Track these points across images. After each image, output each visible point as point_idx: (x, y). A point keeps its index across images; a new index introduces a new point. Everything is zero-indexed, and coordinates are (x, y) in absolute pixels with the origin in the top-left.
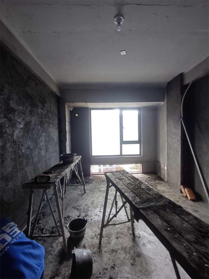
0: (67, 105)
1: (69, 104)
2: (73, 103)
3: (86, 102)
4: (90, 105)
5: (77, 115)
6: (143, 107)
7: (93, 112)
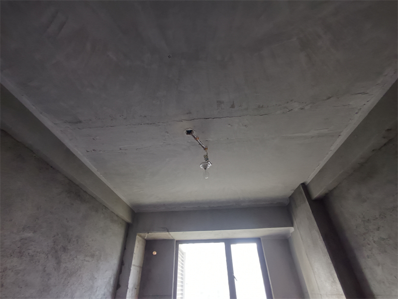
0: (140, 236)
1: (142, 234)
2: (148, 233)
3: (168, 231)
4: (176, 235)
5: (155, 253)
6: (264, 237)
7: (182, 247)
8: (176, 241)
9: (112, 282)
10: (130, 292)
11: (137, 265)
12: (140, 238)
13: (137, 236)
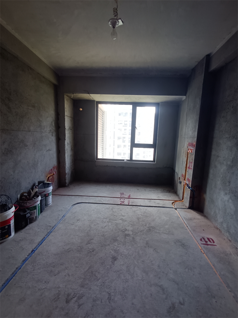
8: (96, 102)
9: (54, 125)
10: (67, 131)
11: (69, 116)
12: (67, 97)
13: (65, 96)
